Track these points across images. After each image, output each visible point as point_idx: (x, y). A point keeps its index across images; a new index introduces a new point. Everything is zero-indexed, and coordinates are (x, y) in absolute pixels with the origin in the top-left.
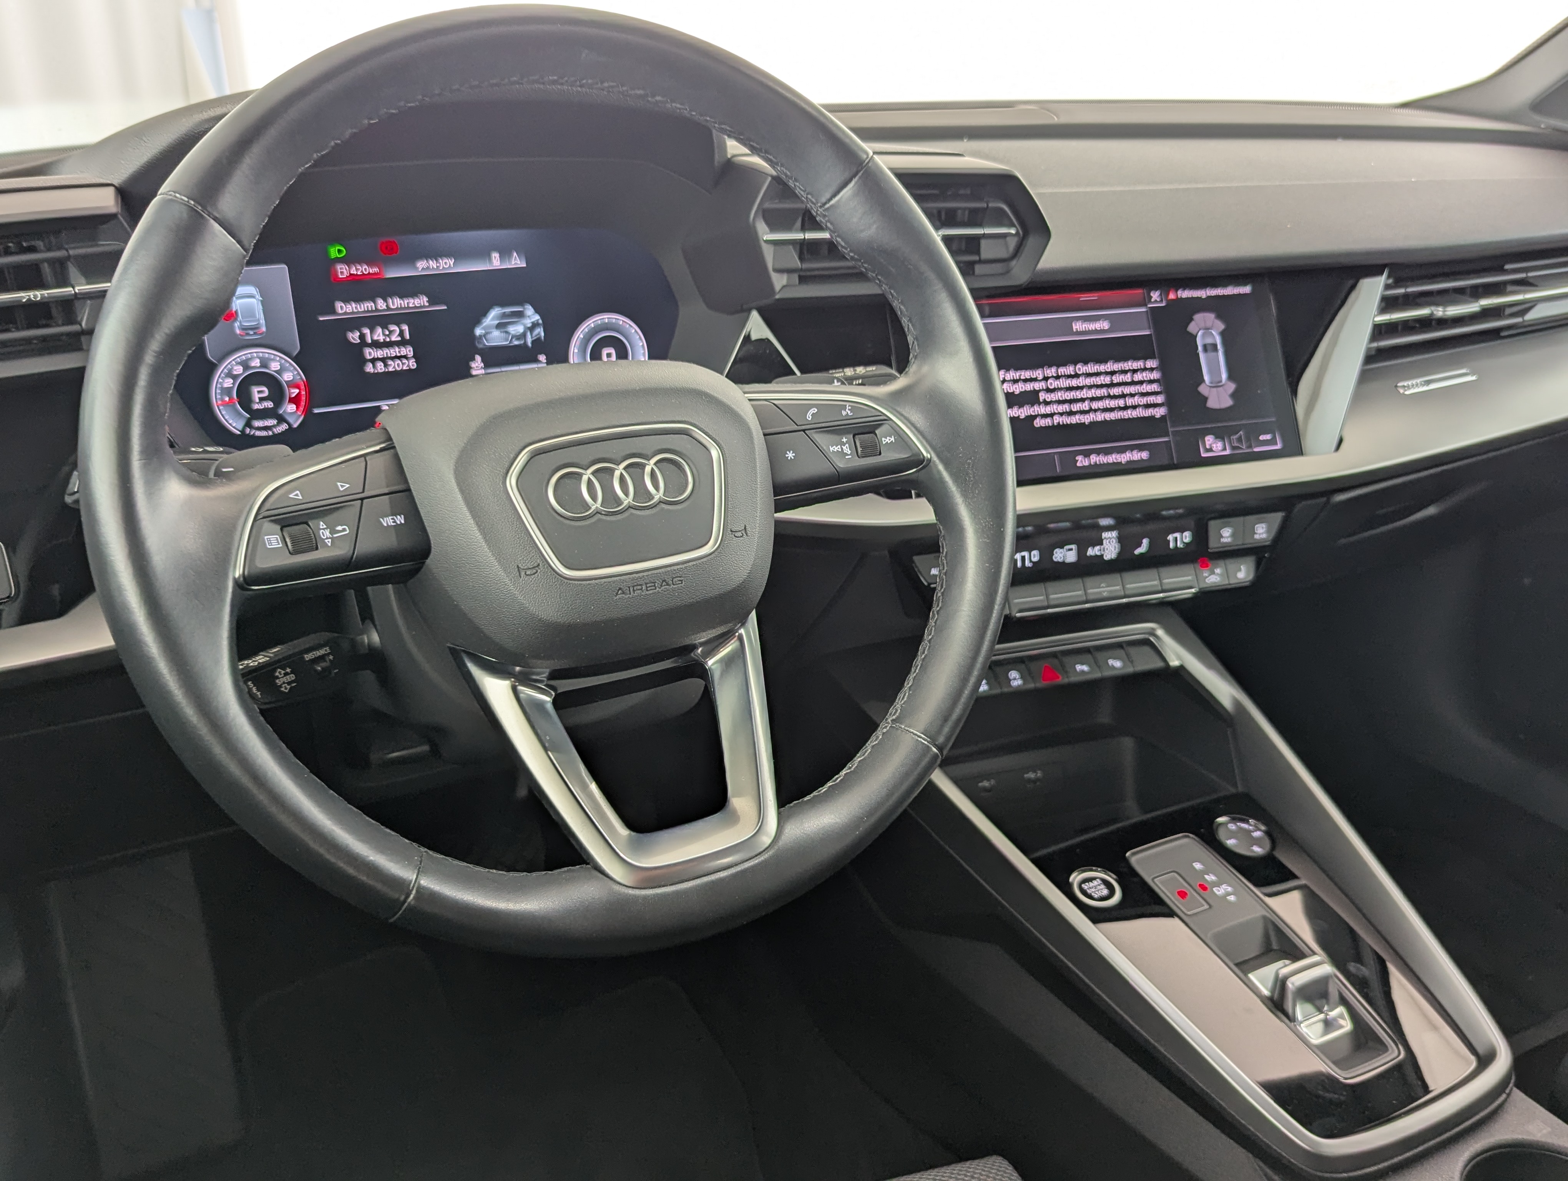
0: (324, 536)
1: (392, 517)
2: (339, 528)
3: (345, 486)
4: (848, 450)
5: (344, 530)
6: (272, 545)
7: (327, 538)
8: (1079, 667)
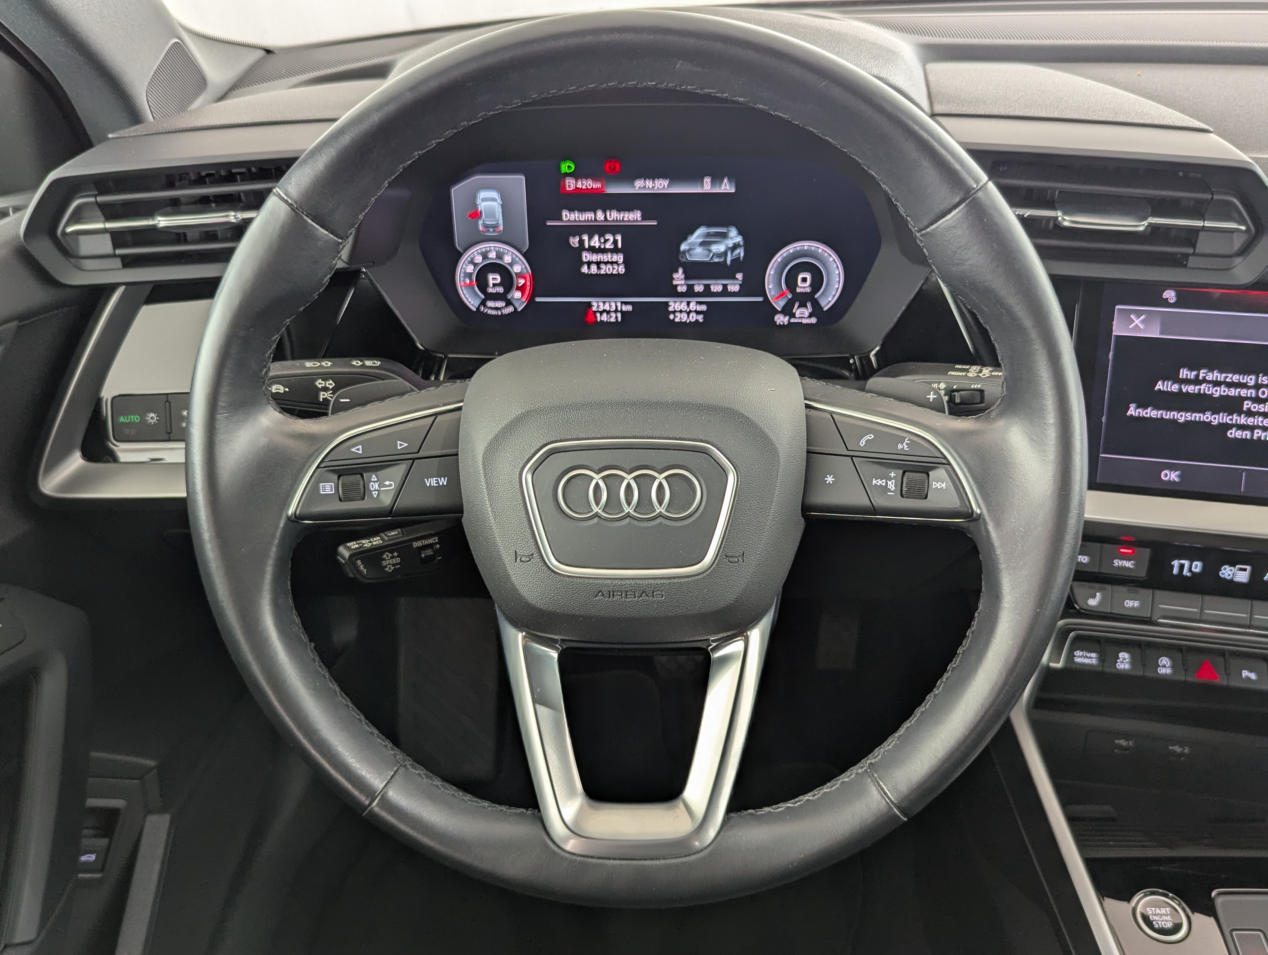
0: (373, 488)
1: (436, 478)
2: (387, 483)
3: (403, 445)
4: (893, 486)
5: (390, 485)
6: (325, 491)
7: (375, 490)
8: (1245, 673)
